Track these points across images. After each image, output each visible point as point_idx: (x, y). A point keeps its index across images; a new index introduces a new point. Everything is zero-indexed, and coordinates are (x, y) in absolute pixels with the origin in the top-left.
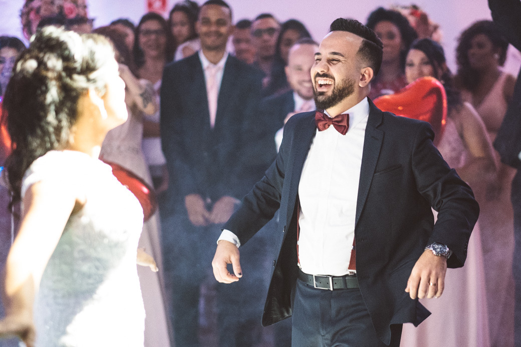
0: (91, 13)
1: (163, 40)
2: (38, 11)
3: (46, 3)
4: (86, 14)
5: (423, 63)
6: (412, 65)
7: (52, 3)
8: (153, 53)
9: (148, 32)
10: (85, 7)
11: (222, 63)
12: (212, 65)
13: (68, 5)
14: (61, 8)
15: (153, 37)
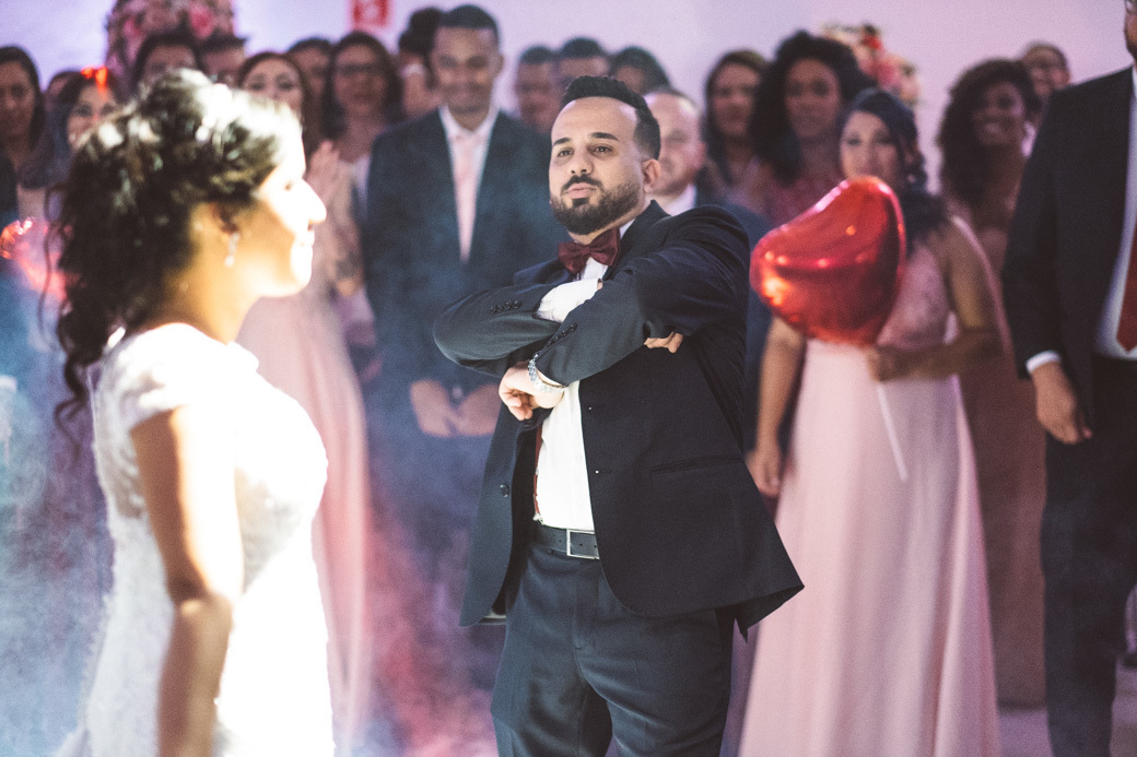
0: (242, 27)
1: (379, 84)
2: (139, 19)
3: (155, 5)
4: (231, 27)
5: (880, 139)
6: (855, 142)
7: (168, 5)
8: (362, 109)
9: (352, 69)
10: (230, 14)
11: (486, 129)
12: (465, 133)
13: (198, 10)
14: (184, 16)
15: (361, 78)
